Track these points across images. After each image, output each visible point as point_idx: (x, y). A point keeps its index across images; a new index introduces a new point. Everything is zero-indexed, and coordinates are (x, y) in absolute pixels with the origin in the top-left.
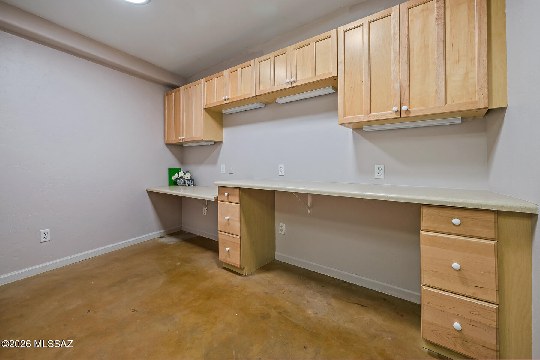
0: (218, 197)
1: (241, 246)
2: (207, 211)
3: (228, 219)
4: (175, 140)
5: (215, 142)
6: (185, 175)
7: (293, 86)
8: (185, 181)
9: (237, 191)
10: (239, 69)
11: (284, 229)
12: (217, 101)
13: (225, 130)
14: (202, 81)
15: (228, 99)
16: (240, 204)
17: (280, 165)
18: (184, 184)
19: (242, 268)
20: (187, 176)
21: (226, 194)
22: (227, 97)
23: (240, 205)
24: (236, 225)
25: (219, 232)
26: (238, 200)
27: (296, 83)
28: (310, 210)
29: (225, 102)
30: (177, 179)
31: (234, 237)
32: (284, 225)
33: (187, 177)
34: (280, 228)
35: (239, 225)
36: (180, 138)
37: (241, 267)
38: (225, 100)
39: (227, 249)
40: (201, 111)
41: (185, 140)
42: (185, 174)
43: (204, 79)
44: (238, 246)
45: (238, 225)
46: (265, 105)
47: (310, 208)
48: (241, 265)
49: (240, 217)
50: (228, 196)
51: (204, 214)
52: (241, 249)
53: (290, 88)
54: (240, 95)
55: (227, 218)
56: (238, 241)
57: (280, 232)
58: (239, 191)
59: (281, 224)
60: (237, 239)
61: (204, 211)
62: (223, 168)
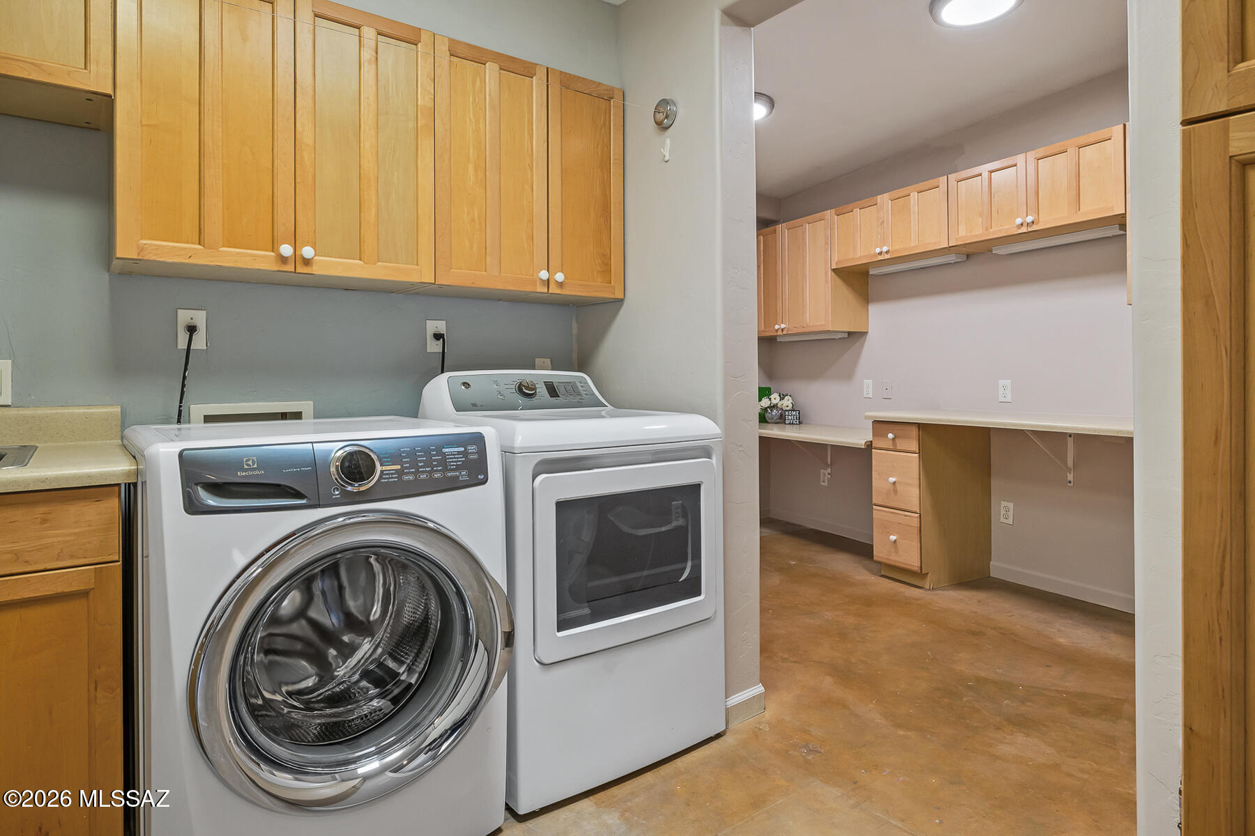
0: (871, 442)
1: (920, 531)
2: (829, 476)
3: (894, 483)
4: (766, 331)
5: (850, 333)
6: (782, 402)
7: (1030, 229)
8: (781, 415)
9: (914, 432)
10: (911, 194)
11: (1011, 514)
12: (862, 255)
13: (874, 309)
14: (829, 214)
15: (886, 252)
16: (919, 453)
17: (1001, 382)
18: (779, 421)
19: (923, 572)
20: (787, 403)
21: (891, 436)
22: (885, 249)
23: (919, 456)
24: (912, 494)
25: (874, 507)
26: (914, 446)
27: (1036, 224)
28: (1070, 474)
29: (880, 258)
30: (766, 408)
31: (906, 516)
32: (1011, 505)
33: (787, 406)
34: (1003, 512)
35: (918, 492)
36: (777, 327)
37: (921, 572)
38: (880, 253)
39: (893, 538)
40: (826, 274)
41: (788, 331)
42: (782, 399)
43: (833, 211)
44: (916, 531)
45: (914, 492)
46: (968, 256)
47: (1071, 469)
48: (921, 567)
49: (920, 479)
50: (894, 439)
51: (823, 484)
52: (921, 537)
53: (1025, 233)
54: (913, 244)
55: (892, 480)
56: (916, 523)
57: (1002, 520)
58: (917, 429)
59: (1003, 504)
60: (914, 520)
61: (822, 477)
62: (868, 388)
